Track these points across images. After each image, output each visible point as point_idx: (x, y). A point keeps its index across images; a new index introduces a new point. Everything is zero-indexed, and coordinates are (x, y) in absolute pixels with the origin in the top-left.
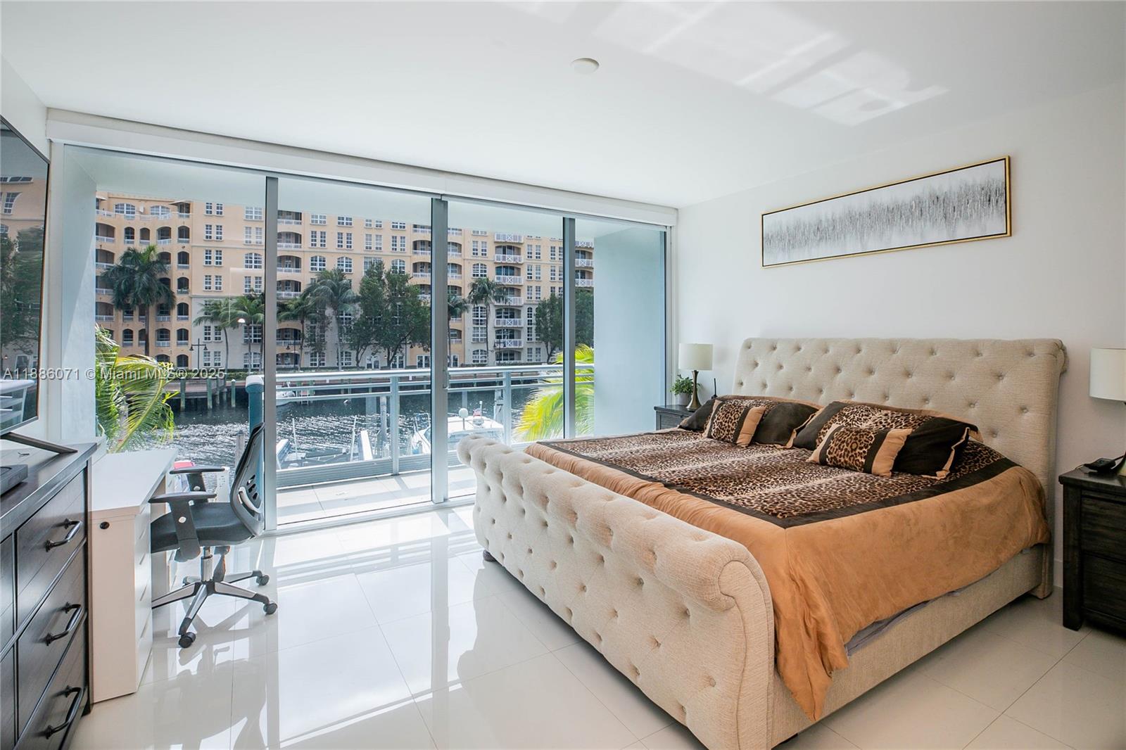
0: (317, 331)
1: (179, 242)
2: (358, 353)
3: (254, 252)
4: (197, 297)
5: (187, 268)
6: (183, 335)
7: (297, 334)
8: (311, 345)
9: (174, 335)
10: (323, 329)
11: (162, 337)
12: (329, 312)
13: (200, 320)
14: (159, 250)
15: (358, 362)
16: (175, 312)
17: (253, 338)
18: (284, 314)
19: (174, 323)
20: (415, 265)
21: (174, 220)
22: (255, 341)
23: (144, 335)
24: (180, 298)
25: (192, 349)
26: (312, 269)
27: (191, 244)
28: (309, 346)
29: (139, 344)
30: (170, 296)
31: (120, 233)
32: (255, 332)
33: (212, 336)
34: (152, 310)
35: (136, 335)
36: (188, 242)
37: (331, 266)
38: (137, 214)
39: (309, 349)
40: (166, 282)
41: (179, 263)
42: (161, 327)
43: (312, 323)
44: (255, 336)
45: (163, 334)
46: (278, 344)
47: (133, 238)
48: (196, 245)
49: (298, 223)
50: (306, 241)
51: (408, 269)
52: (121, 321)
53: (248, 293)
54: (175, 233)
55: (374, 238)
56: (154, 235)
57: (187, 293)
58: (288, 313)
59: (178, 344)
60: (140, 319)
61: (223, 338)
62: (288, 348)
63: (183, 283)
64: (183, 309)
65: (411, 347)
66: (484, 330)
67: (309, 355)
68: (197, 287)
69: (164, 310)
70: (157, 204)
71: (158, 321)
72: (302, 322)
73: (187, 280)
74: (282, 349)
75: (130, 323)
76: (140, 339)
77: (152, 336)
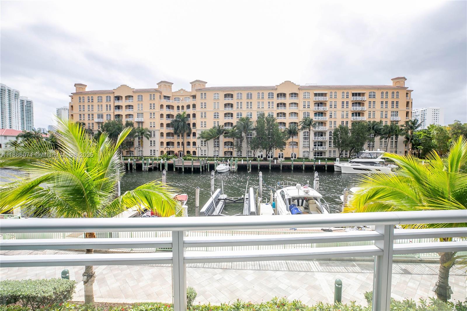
0: (239, 142)
1: (193, 110)
2: (254, 151)
3: (216, 112)
4: (198, 130)
5: (195, 119)
6: (194, 144)
7: (232, 144)
8: (237, 148)
9: (191, 144)
10: (241, 142)
11: (188, 144)
12: (243, 134)
13: (199, 138)
14: (187, 113)
15: (254, 155)
16: (192, 135)
17: (216, 145)
19: (192, 139)
20: (278, 114)
21: (191, 102)
23: (183, 144)
24: (193, 130)
25: (196, 149)
26: (237, 117)
27: (196, 110)
28: (236, 148)
29: (182, 147)
30: (190, 130)
31: (176, 108)
32: (217, 143)
33: (203, 144)
34: (185, 134)
35: (181, 144)
36: (195, 110)
37: (244, 116)
38: (180, 101)
39: (236, 150)
40: (189, 124)
41: (193, 117)
42: (188, 141)
43: (237, 139)
46: (224, 147)
47: (179, 109)
48: (198, 111)
49: (232, 99)
50: (235, 106)
51: (275, 116)
52: (176, 139)
54: (191, 106)
55: (261, 103)
56: (185, 108)
57: (195, 128)
58: (228, 134)
59: (193, 147)
60: (182, 138)
61: (207, 145)
62: (228, 149)
64: (194, 134)
65: (276, 149)
66: (308, 142)
67: (236, 152)
68: (198, 126)
69: (189, 135)
70: (186, 97)
71: (187, 138)
72: (234, 139)
73: (195, 124)
74: (226, 150)
75: (179, 139)
76: (182, 145)
77: (185, 144)
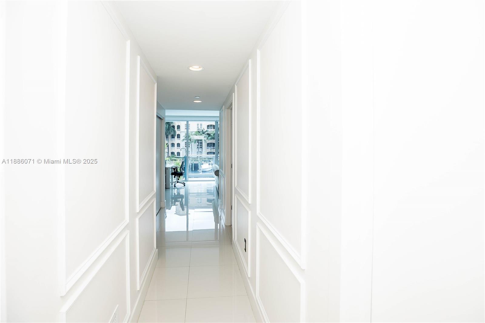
13: (184, 140)
18: (210, 137)
19: (176, 141)
22: (200, 147)
23: (168, 145)
25: (181, 150)
32: (200, 144)
34: (170, 136)
40: (174, 127)
42: (172, 143)
44: (200, 146)
45: (173, 145)
46: (207, 148)
53: (198, 130)
57: (180, 130)
58: (211, 137)
59: (177, 148)
60: (166, 140)
61: (190, 146)
62: (211, 150)
63: (179, 127)
73: (179, 126)
74: (209, 150)
77: (170, 146)
